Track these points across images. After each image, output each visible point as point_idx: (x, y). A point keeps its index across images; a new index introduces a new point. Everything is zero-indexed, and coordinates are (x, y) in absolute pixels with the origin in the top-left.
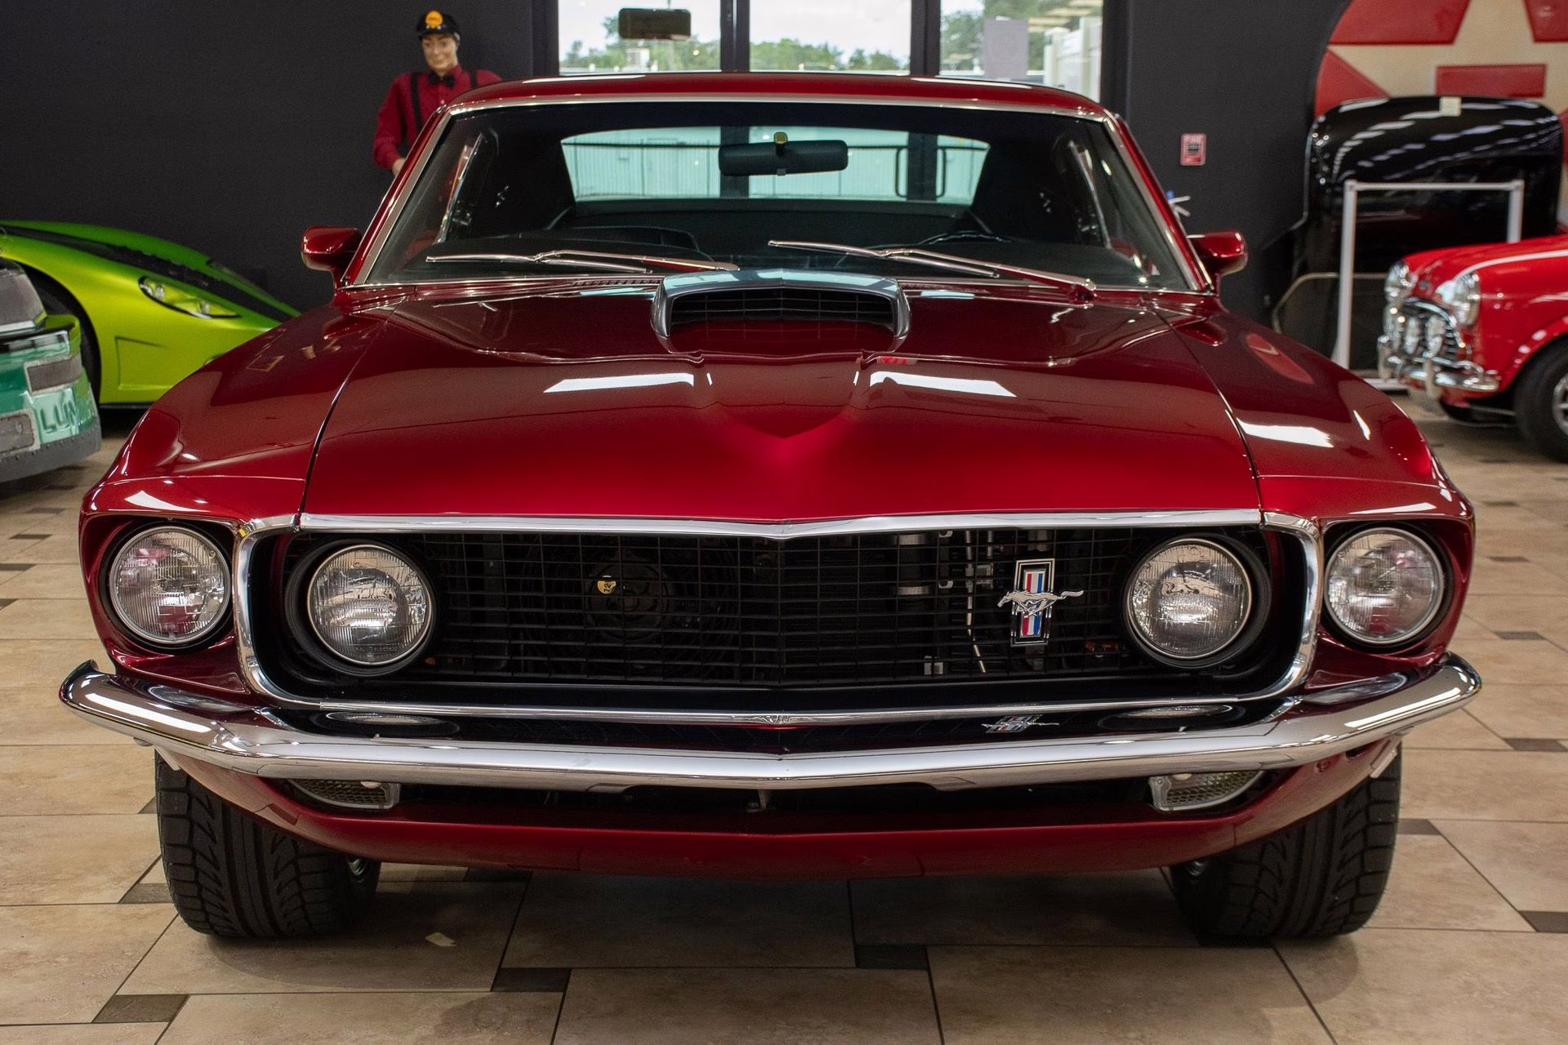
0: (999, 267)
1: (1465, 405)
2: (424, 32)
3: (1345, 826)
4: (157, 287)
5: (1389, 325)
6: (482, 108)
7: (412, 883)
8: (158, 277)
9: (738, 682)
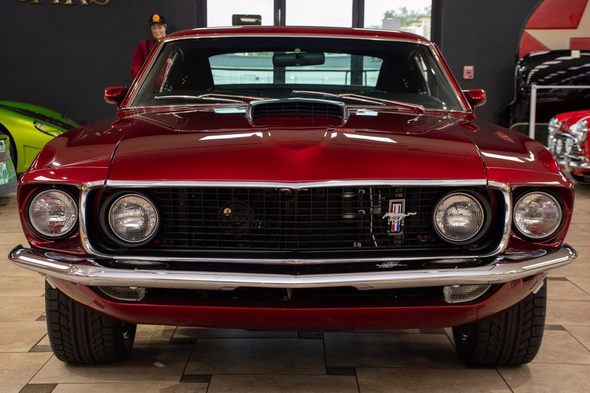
0: (385, 101)
1: (581, 175)
2: (152, 23)
3: (524, 317)
4: (41, 125)
5: (550, 143)
6: (177, 39)
7: (147, 345)
8: (42, 121)
9: (280, 249)
